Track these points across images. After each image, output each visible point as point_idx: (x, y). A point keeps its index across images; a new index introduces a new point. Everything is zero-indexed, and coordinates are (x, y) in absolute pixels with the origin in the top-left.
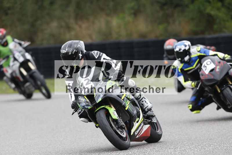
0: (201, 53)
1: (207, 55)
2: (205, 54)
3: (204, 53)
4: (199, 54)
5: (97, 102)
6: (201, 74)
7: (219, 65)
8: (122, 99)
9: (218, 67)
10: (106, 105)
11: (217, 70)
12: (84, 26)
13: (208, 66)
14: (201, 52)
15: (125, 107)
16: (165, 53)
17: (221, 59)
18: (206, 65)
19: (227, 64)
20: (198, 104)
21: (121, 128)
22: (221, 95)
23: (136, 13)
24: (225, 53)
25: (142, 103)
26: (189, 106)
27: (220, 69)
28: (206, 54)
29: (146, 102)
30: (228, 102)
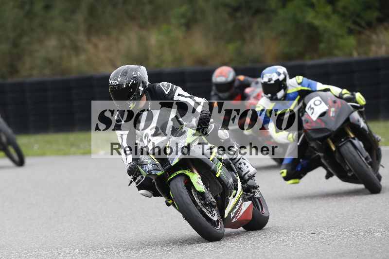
0: (302, 86)
1: (314, 89)
2: (309, 89)
3: (309, 86)
4: (300, 88)
5: (172, 164)
6: (305, 120)
7: (334, 107)
8: (210, 160)
9: (333, 109)
10: (185, 169)
11: (331, 114)
12: (102, 45)
13: (316, 108)
14: (303, 84)
15: (215, 173)
16: (214, 88)
17: (336, 96)
18: (313, 106)
19: (348, 105)
20: (296, 170)
21: (211, 205)
22: (337, 155)
23: (189, 24)
24: (342, 87)
25: (240, 166)
26: (283, 172)
27: (335, 112)
28: (311, 88)
29: (245, 164)
30: (348, 165)
